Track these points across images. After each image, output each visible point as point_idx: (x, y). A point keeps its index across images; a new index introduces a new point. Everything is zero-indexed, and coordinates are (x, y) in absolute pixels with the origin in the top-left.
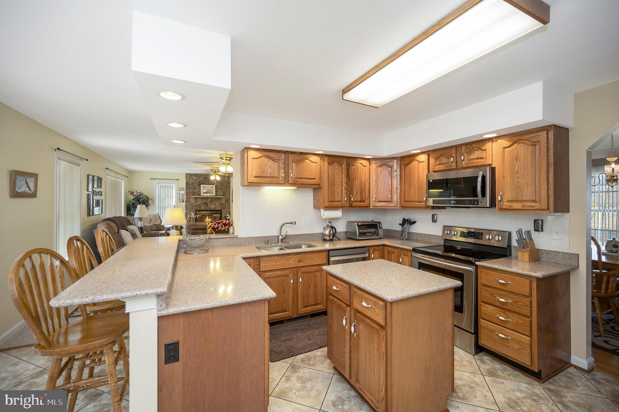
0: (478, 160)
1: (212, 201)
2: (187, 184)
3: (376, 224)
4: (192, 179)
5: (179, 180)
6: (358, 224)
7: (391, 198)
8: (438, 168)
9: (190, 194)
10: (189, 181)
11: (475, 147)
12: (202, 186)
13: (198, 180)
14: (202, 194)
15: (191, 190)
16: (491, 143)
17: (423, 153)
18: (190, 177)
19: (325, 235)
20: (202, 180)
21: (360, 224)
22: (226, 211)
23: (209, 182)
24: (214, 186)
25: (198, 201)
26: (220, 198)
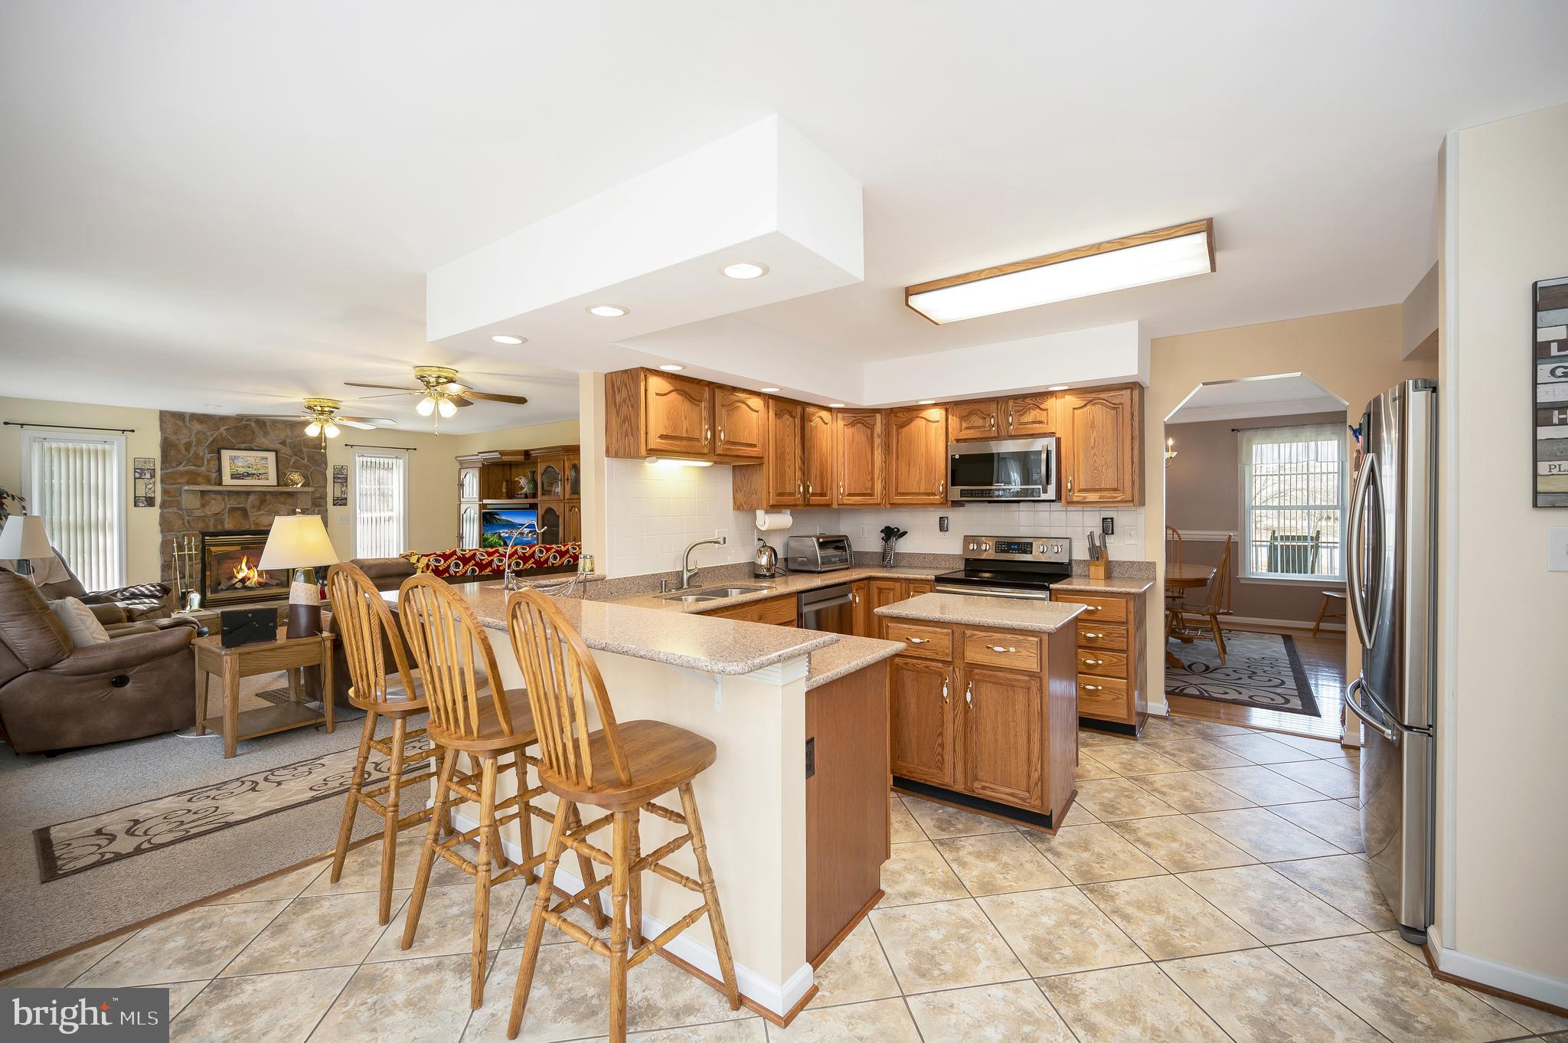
0: (1034, 425)
1: (263, 502)
2: (167, 446)
3: (842, 539)
4: (184, 432)
5: (133, 431)
6: (818, 540)
7: (873, 487)
8: (964, 434)
9: (180, 481)
10: (173, 438)
11: (1029, 404)
12: (226, 455)
13: (211, 435)
14: (227, 479)
15: (181, 468)
16: (1054, 398)
17: (935, 405)
18: (180, 423)
19: (761, 566)
20: (225, 434)
21: (821, 540)
23: (251, 441)
24: (271, 456)
25: (213, 502)
26: (293, 495)
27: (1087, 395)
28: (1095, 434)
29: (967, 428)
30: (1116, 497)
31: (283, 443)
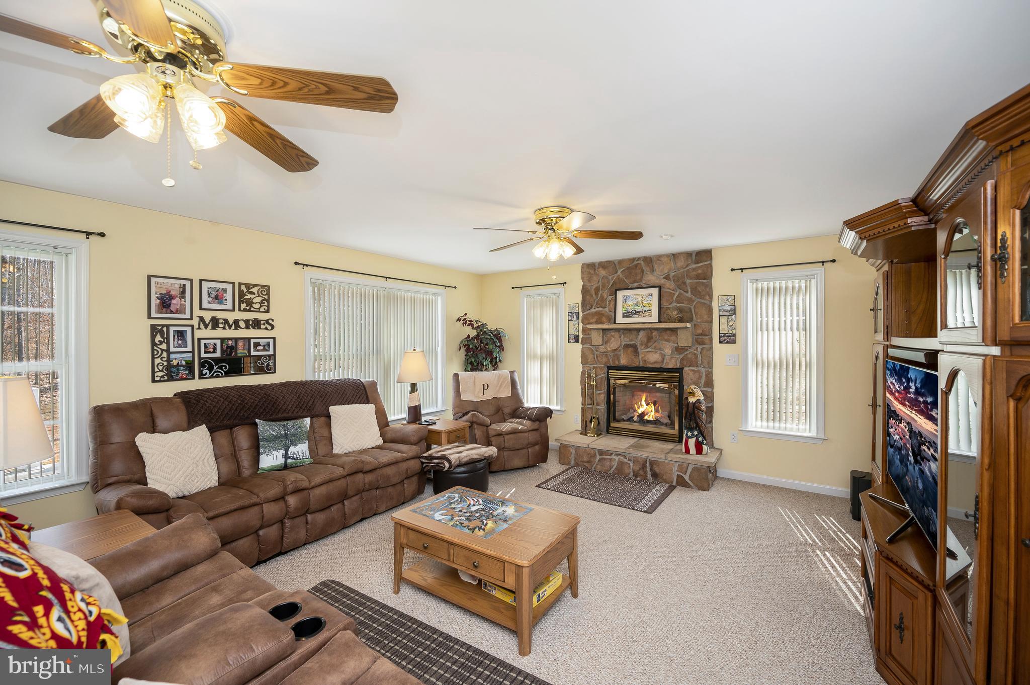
1: (650, 339)
2: (585, 291)
4: (595, 278)
5: (566, 283)
9: (592, 321)
10: (588, 284)
12: (621, 294)
13: (612, 279)
14: (620, 319)
15: (593, 310)
18: (592, 272)
20: (621, 276)
22: (697, 375)
23: (641, 280)
24: (655, 292)
25: (613, 339)
26: (674, 331)
31: (667, 278)
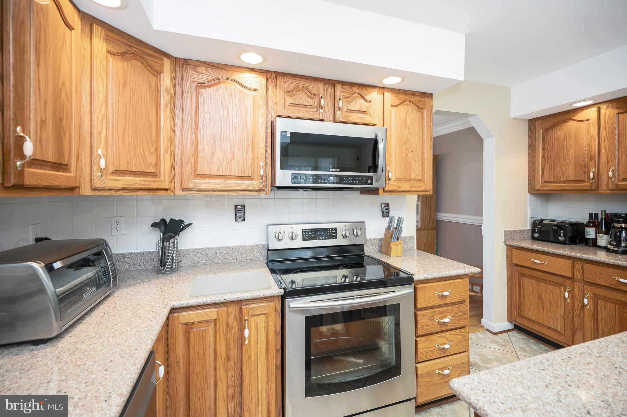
0: (358, 113)
8: (289, 112)
11: (356, 93)
17: (252, 69)
27: (402, 96)
28: (407, 131)
29: (292, 105)
30: (421, 187)
